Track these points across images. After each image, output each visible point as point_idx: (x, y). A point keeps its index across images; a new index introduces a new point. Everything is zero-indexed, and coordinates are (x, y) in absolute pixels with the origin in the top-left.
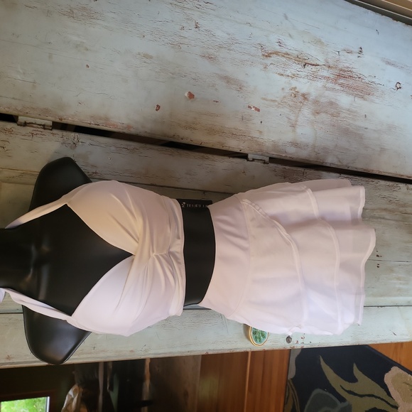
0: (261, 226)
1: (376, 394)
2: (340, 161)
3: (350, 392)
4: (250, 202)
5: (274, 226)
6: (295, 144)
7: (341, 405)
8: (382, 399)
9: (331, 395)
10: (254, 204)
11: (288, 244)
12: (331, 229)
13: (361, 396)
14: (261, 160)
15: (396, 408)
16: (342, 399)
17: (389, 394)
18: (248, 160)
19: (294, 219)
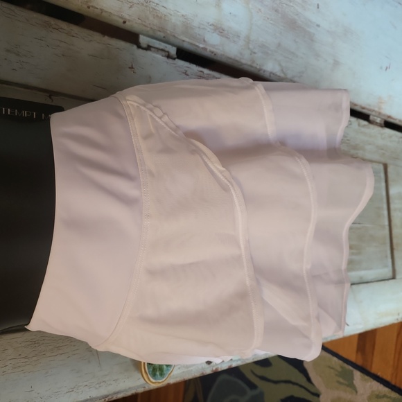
0: (166, 150)
1: (293, 380)
2: (282, 70)
3: (263, 378)
4: (142, 101)
5: (195, 151)
6: (220, 30)
7: (251, 393)
8: (301, 386)
9: (240, 382)
10: (150, 106)
11: (226, 189)
12: (304, 160)
13: (276, 382)
14: (163, 50)
15: (318, 395)
16: (253, 386)
17: (309, 380)
18: (139, 47)
19: (231, 141)
